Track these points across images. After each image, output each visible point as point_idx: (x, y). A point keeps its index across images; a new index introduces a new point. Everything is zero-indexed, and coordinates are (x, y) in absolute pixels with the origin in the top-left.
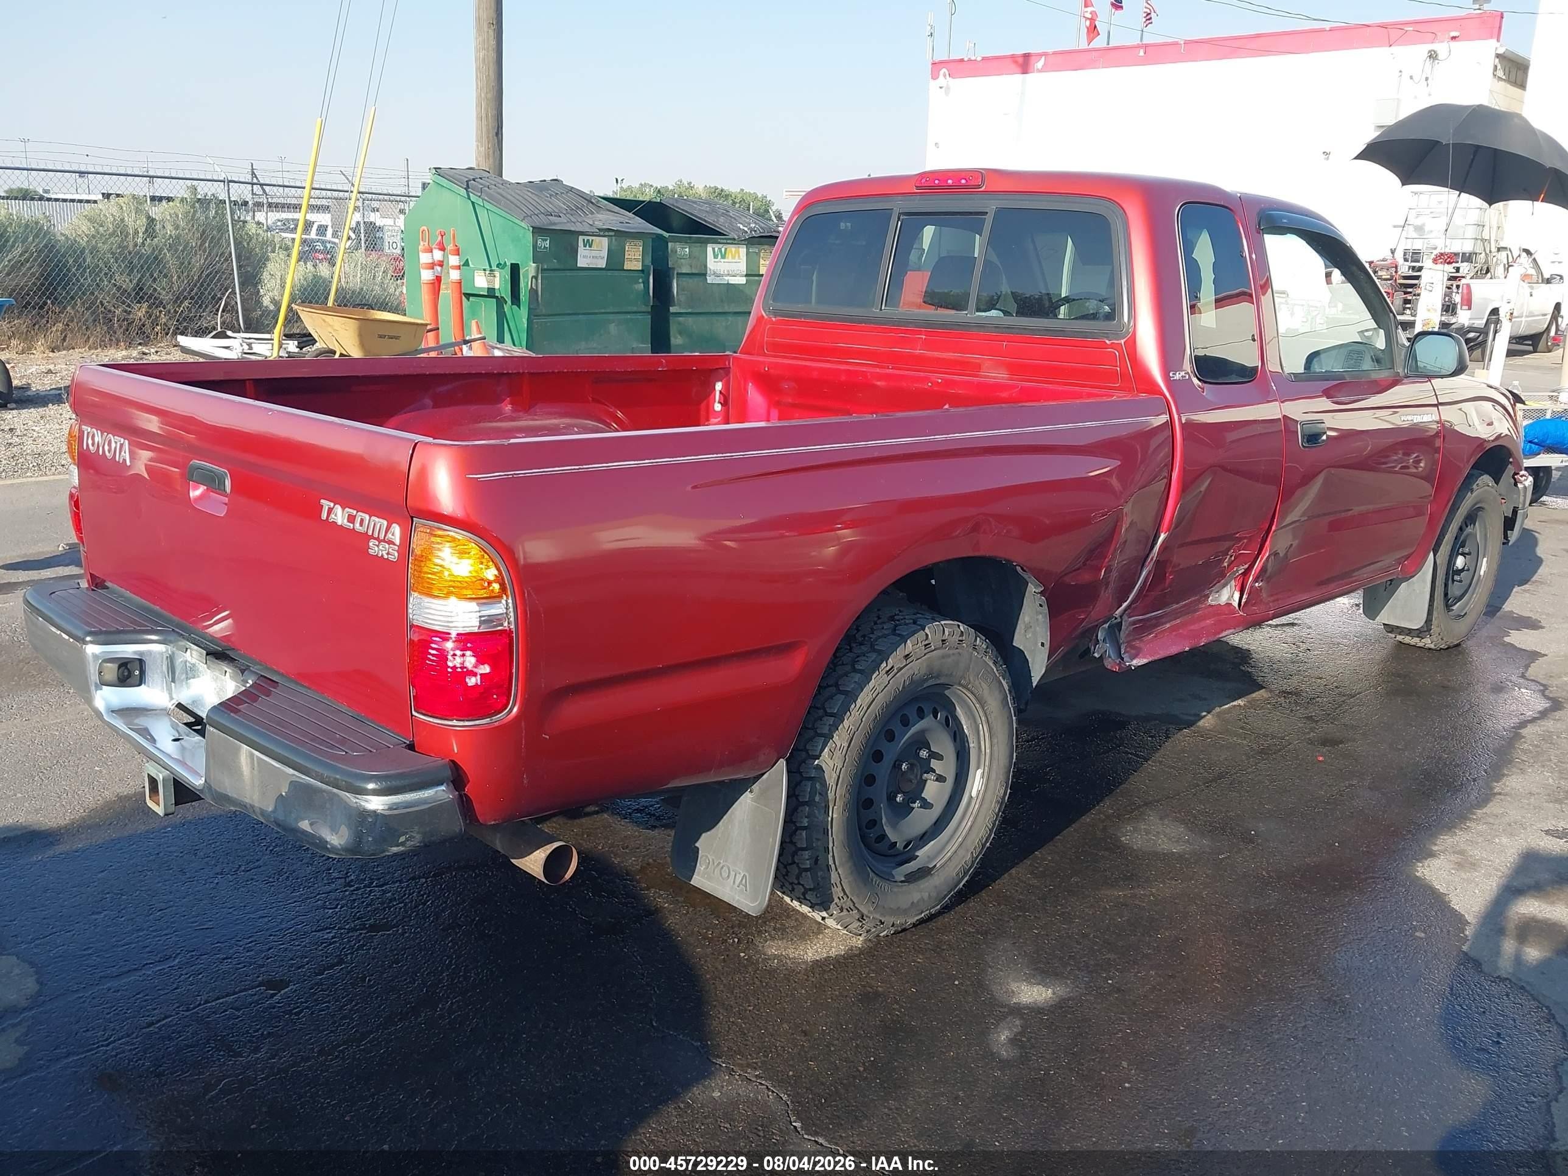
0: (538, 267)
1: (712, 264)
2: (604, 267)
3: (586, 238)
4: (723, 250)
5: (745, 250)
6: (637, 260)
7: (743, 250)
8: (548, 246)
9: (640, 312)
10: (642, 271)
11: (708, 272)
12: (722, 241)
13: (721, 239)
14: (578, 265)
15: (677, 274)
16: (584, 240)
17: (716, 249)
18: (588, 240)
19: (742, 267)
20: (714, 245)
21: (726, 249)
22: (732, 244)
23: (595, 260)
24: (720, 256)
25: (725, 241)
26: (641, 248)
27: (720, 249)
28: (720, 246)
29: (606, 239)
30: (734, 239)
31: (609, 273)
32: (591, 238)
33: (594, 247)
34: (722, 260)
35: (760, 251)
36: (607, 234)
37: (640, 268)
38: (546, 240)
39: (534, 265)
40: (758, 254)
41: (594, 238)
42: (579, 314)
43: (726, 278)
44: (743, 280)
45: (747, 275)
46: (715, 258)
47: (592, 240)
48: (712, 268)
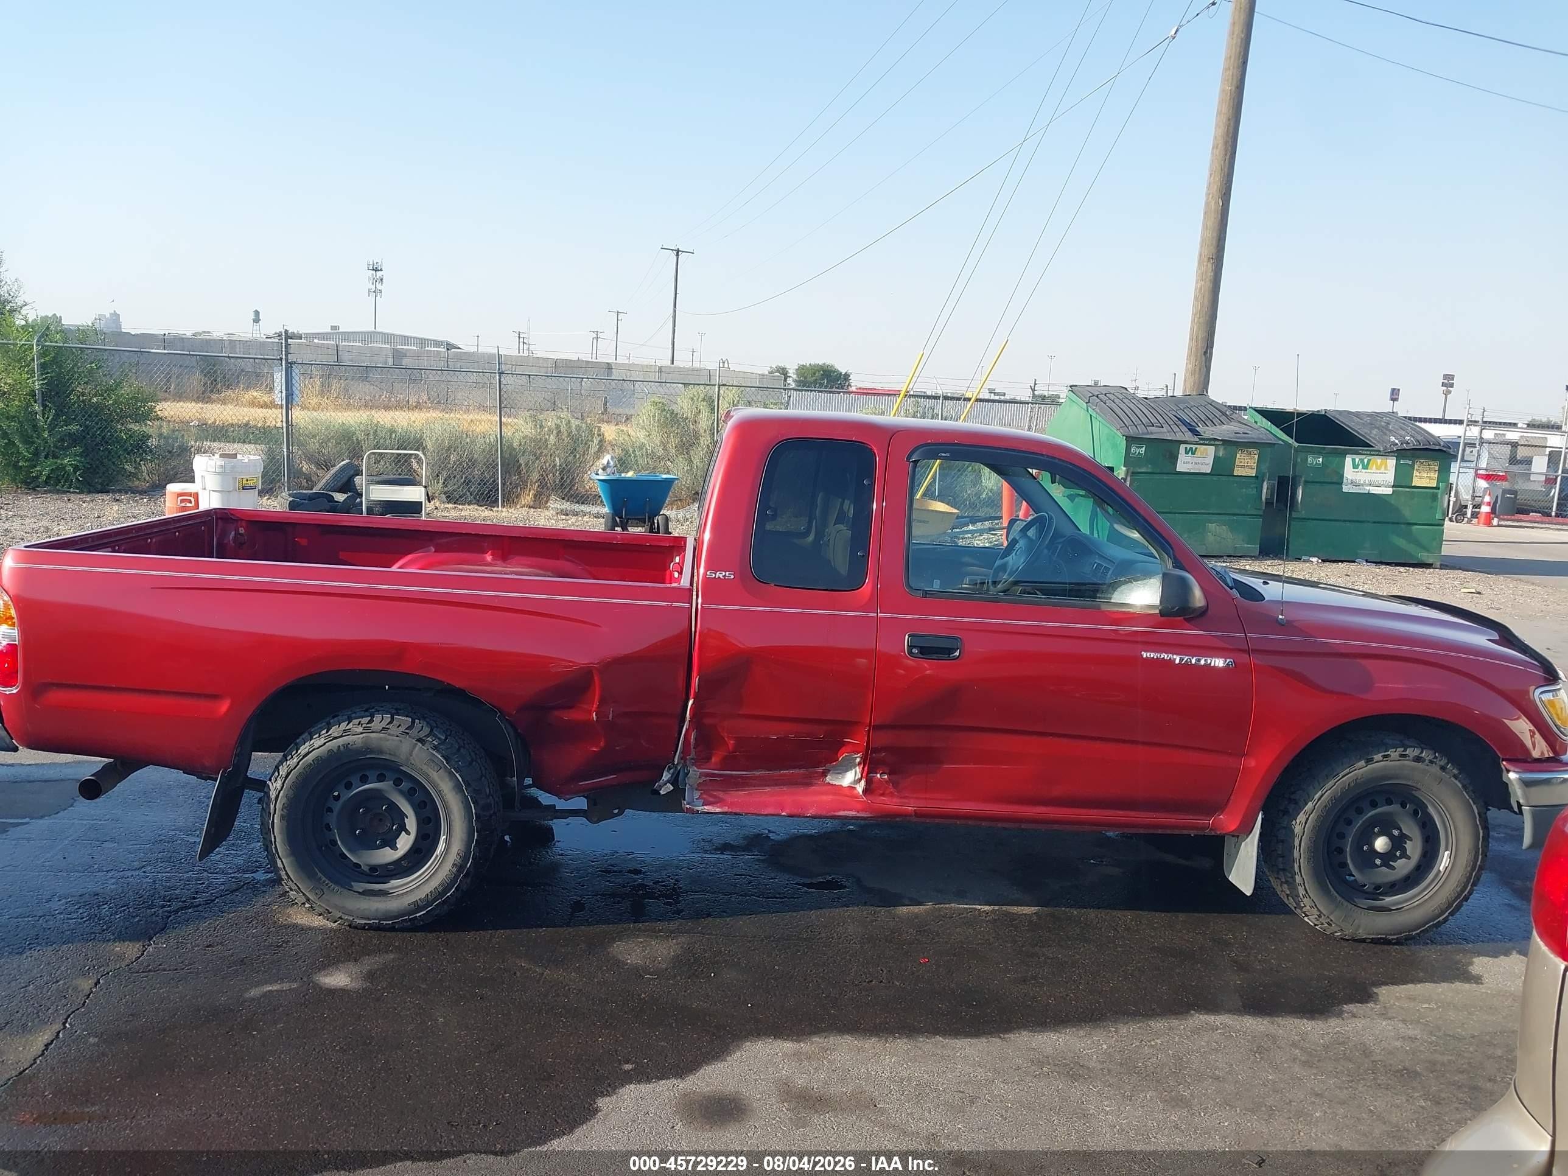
0: (1127, 471)
1: (1350, 472)
2: (1209, 472)
3: (1189, 446)
4: (1366, 461)
5: (1395, 461)
6: (1251, 467)
7: (1391, 462)
8: (1143, 452)
9: (1248, 515)
10: (1256, 477)
11: (1345, 481)
12: (1363, 452)
13: (1363, 450)
14: (1178, 470)
15: (1306, 482)
16: (1186, 448)
17: (1357, 460)
18: (1191, 448)
19: (1390, 477)
20: (1354, 456)
21: (1369, 461)
22: (1377, 455)
23: (1197, 466)
24: (1361, 466)
25: (1369, 453)
26: (1256, 457)
27: (1362, 461)
28: (1363, 457)
29: (1214, 447)
30: (1380, 451)
31: (1215, 478)
32: (1194, 447)
33: (1198, 454)
34: (1364, 471)
35: (1414, 464)
36: (1213, 442)
37: (1254, 475)
38: (1142, 447)
39: (1124, 468)
40: (1412, 466)
41: (1196, 446)
42: (1175, 513)
43: (1368, 488)
44: (1389, 491)
45: (1393, 486)
46: (1354, 468)
47: (1196, 448)
48: (1350, 478)
